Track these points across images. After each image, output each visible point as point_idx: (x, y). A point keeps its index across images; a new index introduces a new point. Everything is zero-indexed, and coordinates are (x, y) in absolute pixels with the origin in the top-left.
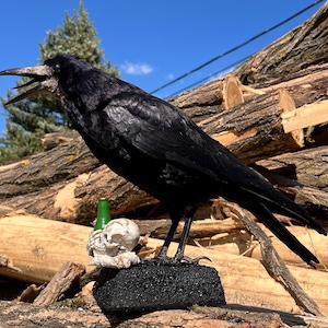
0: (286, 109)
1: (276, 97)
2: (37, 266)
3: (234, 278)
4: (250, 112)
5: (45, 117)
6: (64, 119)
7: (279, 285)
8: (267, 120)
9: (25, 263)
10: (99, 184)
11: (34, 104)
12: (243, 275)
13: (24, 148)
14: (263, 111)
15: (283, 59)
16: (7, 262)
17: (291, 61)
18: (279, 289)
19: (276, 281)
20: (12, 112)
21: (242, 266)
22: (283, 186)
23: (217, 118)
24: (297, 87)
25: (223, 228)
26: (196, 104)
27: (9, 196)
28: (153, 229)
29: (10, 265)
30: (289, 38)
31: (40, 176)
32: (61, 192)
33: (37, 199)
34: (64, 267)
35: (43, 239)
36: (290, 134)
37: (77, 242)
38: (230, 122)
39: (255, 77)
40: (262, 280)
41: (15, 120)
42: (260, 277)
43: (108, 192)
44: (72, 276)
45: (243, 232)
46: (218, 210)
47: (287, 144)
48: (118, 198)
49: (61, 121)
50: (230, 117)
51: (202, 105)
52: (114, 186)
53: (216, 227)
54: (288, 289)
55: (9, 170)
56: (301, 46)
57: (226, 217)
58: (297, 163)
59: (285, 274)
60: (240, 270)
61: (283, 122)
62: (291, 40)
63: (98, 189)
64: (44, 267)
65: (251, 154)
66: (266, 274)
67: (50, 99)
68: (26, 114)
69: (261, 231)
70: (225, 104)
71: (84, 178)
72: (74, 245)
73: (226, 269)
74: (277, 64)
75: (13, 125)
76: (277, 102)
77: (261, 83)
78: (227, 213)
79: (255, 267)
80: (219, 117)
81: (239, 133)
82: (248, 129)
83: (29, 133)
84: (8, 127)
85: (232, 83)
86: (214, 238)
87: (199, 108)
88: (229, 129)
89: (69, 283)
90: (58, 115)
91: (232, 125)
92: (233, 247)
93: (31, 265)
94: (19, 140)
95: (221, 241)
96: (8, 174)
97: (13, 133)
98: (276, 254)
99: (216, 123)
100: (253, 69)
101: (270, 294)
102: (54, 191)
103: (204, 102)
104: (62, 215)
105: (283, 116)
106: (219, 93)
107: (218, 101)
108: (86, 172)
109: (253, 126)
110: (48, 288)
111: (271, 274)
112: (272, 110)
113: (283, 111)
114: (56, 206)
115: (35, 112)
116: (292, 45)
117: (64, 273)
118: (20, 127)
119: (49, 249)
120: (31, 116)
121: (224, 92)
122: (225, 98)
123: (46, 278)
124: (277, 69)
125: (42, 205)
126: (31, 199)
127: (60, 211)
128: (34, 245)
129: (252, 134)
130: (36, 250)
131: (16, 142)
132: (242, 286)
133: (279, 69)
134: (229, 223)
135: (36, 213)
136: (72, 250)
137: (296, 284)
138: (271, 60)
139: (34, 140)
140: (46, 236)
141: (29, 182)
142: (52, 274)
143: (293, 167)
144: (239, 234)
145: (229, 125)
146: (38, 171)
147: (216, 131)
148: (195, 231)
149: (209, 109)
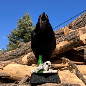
0: (81, 35)
1: (78, 32)
2: (18, 76)
3: (68, 78)
4: (71, 35)
5: (19, 40)
6: (23, 40)
7: (80, 80)
8: (76, 37)
9: (15, 76)
11: (16, 37)
12: (71, 78)
13: (13, 48)
14: (75, 35)
15: (80, 22)
16: (10, 75)
17: (82, 23)
18: (80, 81)
19: (80, 79)
20: (10, 39)
21: (70, 75)
22: (81, 55)
23: (63, 38)
24: (83, 29)
25: (65, 66)
26: (57, 34)
27: (10, 59)
29: (11, 76)
30: (81, 17)
31: (18, 54)
32: (23, 57)
33: (17, 59)
34: (25, 76)
35: (19, 69)
36: (82, 41)
37: (28, 70)
38: (66, 38)
39: (72, 27)
40: (76, 79)
41: (11, 41)
42: (75, 78)
44: (27, 78)
45: (71, 67)
47: (81, 43)
49: (23, 41)
50: (66, 37)
51: (59, 34)
53: (63, 66)
54: (83, 81)
55: (10, 52)
56: (84, 19)
57: (66, 63)
58: (84, 49)
59: (82, 77)
60: (70, 76)
61: (80, 38)
62: (82, 17)
63: (33, 56)
64: (19, 76)
65: (72, 46)
66: (77, 77)
67: (20, 35)
68: (14, 39)
69: (75, 66)
70: (65, 34)
71: (29, 54)
72: (27, 71)
73: (66, 76)
74: (78, 24)
75: (10, 42)
76: (78, 33)
77: (74, 29)
78: (66, 62)
79: (74, 75)
80: (64, 37)
81: (69, 41)
82: (71, 40)
83: (15, 44)
84: (9, 42)
85: (67, 29)
87: (58, 35)
88: (66, 40)
89: (26, 80)
90: (22, 39)
91: (67, 39)
92: (68, 71)
93: (16, 76)
94: (12, 46)
96: (10, 54)
97: (10, 44)
98: (79, 72)
99: (63, 39)
100: (72, 25)
101: (78, 82)
102: (22, 57)
103: (59, 33)
104: (24, 63)
105: (80, 36)
106: (63, 31)
107: (63, 33)
108: (30, 52)
109: (72, 39)
110: (21, 81)
111: (78, 77)
112: (77, 35)
113: (80, 35)
114: (22, 61)
115: (16, 38)
116: (82, 19)
117: (25, 77)
118: (12, 43)
119: (21, 72)
120: (15, 40)
121: (64, 31)
122: (65, 32)
123: (20, 79)
124: (78, 25)
125: (19, 61)
126: (16, 60)
127: (23, 62)
128: (17, 71)
129: (72, 41)
130: (17, 72)
131: (11, 46)
132: (71, 80)
133: (79, 25)
134: (67, 64)
135: (17, 63)
136: (27, 72)
137: (85, 79)
138: (76, 23)
139: (16, 46)
140: (20, 68)
141: (15, 55)
142: (21, 78)
143: (83, 50)
144: (70, 67)
145: (66, 39)
146: (17, 53)
147: (63, 41)
148: (58, 67)
149: (61, 35)
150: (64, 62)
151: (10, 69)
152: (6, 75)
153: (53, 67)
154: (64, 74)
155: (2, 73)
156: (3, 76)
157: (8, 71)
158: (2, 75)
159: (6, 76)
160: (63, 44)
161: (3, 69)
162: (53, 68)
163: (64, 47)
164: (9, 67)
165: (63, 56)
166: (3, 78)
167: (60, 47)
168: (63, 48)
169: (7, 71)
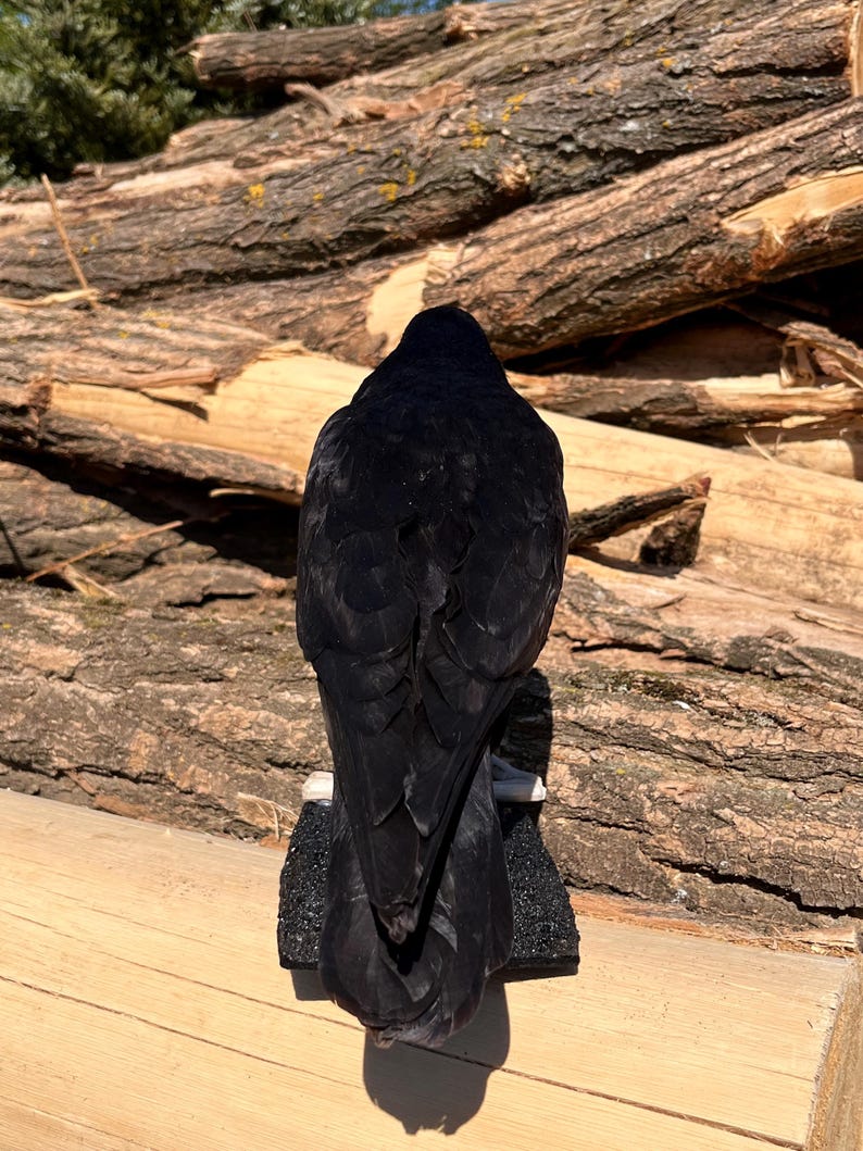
10: (497, 283)
26: (769, 68)
28: (638, 401)
31: (303, 231)
32: (381, 291)
33: (310, 299)
43: (520, 305)
46: (801, 356)
48: (545, 322)
51: (784, 72)
52: (534, 288)
53: (801, 404)
63: (493, 296)
70: (852, 72)
71: (444, 257)
73: (849, 524)
78: (826, 365)
80: (844, 122)
86: (787, 423)
87: (775, 81)
95: (805, 434)
96: (205, 219)
99: (835, 139)
102: (361, 286)
103: (792, 63)
106: (843, 44)
107: (834, 65)
121: (853, 36)
122: (853, 53)
125: (333, 323)
126: (294, 302)
127: (385, 342)
134: (836, 396)
144: (854, 420)
146: (294, 221)
147: (835, 165)
148: (744, 413)
149: (805, 84)
150: (805, 369)
151: (276, 414)
152: (250, 478)
153: (693, 412)
154: (820, 501)
155: (200, 455)
156: (214, 482)
157: (260, 437)
158: (209, 469)
159: (246, 485)
160: (831, 198)
161: (201, 413)
162: (693, 421)
163: (833, 232)
164: (262, 401)
165: (806, 307)
166: (215, 493)
167: (798, 231)
168: (819, 242)
169: (247, 436)
